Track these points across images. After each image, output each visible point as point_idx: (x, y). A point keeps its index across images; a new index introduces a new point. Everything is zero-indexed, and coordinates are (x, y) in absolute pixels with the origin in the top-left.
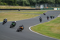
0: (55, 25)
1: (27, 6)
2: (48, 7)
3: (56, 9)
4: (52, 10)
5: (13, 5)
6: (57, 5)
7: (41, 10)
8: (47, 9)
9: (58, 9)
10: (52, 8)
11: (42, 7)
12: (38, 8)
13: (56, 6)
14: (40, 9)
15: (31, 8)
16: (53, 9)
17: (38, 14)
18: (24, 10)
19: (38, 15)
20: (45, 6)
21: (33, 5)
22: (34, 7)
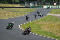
1: (16, 4)
2: (37, 5)
6: (47, 3)
7: (31, 8)
8: (36, 7)
9: (47, 7)
10: (42, 5)
11: (31, 5)
12: (27, 6)
13: (45, 4)
14: (29, 7)
15: (20, 6)
16: (43, 7)
17: (27, 12)
18: (14, 8)
20: (34, 4)
21: (22, 3)
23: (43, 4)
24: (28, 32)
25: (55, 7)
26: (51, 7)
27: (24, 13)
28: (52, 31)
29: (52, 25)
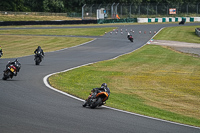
0: (129, 70)
2: (119, 14)
3: (143, 20)
4: (132, 23)
5: (12, 10)
7: (99, 24)
8: (116, 21)
9: (149, 20)
10: (134, 16)
12: (89, 18)
14: (95, 22)
16: (136, 21)
18: (47, 26)
19: (87, 39)
21: (74, 10)
22: (76, 16)
23: (136, 13)
24: (100, 100)
25: (173, 20)
26: (160, 20)
27: (76, 39)
28: (140, 92)
29: (148, 74)
